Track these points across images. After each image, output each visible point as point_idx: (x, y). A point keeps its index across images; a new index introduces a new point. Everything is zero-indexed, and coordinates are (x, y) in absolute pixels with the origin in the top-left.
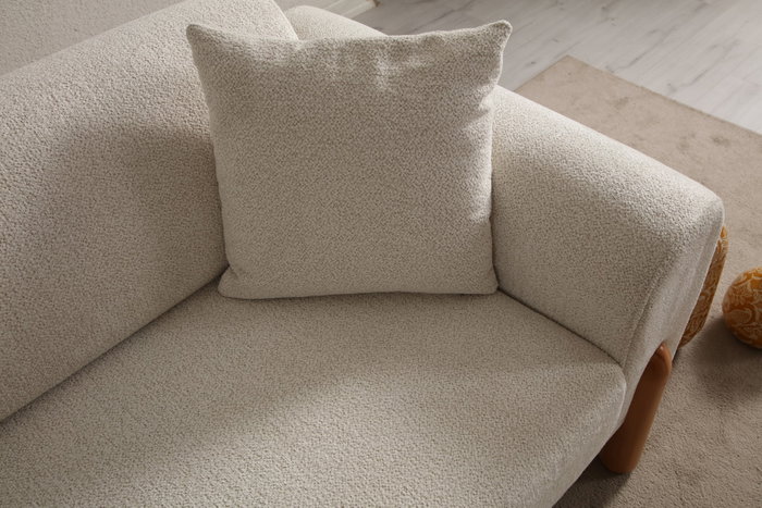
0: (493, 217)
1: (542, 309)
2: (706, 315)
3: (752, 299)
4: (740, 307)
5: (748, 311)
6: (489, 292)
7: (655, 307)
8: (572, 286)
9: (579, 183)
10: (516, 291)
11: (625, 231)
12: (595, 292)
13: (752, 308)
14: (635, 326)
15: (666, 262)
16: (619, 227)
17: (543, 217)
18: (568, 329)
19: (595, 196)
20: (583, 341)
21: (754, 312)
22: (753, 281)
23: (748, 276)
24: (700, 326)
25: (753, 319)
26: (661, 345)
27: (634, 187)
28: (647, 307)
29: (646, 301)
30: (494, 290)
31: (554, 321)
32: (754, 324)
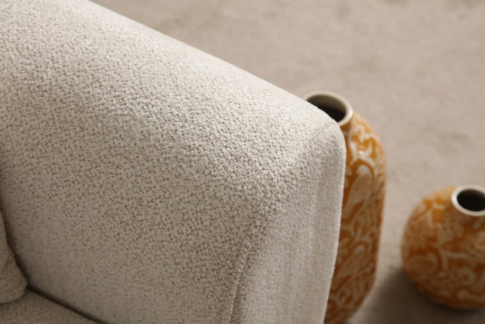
3: (434, 239)
4: (421, 252)
5: (432, 257)
7: (251, 297)
8: (129, 278)
9: (120, 120)
10: (56, 291)
11: (192, 190)
12: (162, 284)
13: (435, 251)
15: (254, 231)
16: (182, 183)
17: (72, 177)
19: (146, 137)
21: (439, 258)
22: (435, 212)
23: (428, 204)
24: (367, 288)
25: (440, 268)
27: (201, 119)
28: (237, 301)
29: (234, 292)
30: (18, 292)
32: (442, 275)
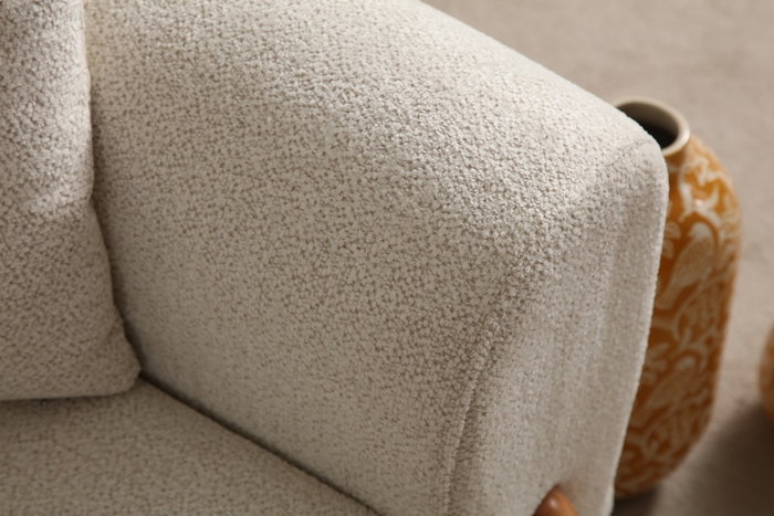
0: (99, 198)
1: (246, 425)
2: (708, 402)
6: (114, 389)
7: (495, 411)
8: (301, 368)
9: (303, 113)
10: (184, 384)
11: (409, 232)
12: (352, 381)
14: (450, 464)
15: (506, 304)
16: (395, 220)
17: (220, 200)
18: (310, 473)
19: (341, 142)
20: (347, 501)
24: (696, 430)
26: (550, 495)
27: (433, 121)
28: (471, 415)
29: (467, 401)
30: (127, 380)
31: (277, 453)
